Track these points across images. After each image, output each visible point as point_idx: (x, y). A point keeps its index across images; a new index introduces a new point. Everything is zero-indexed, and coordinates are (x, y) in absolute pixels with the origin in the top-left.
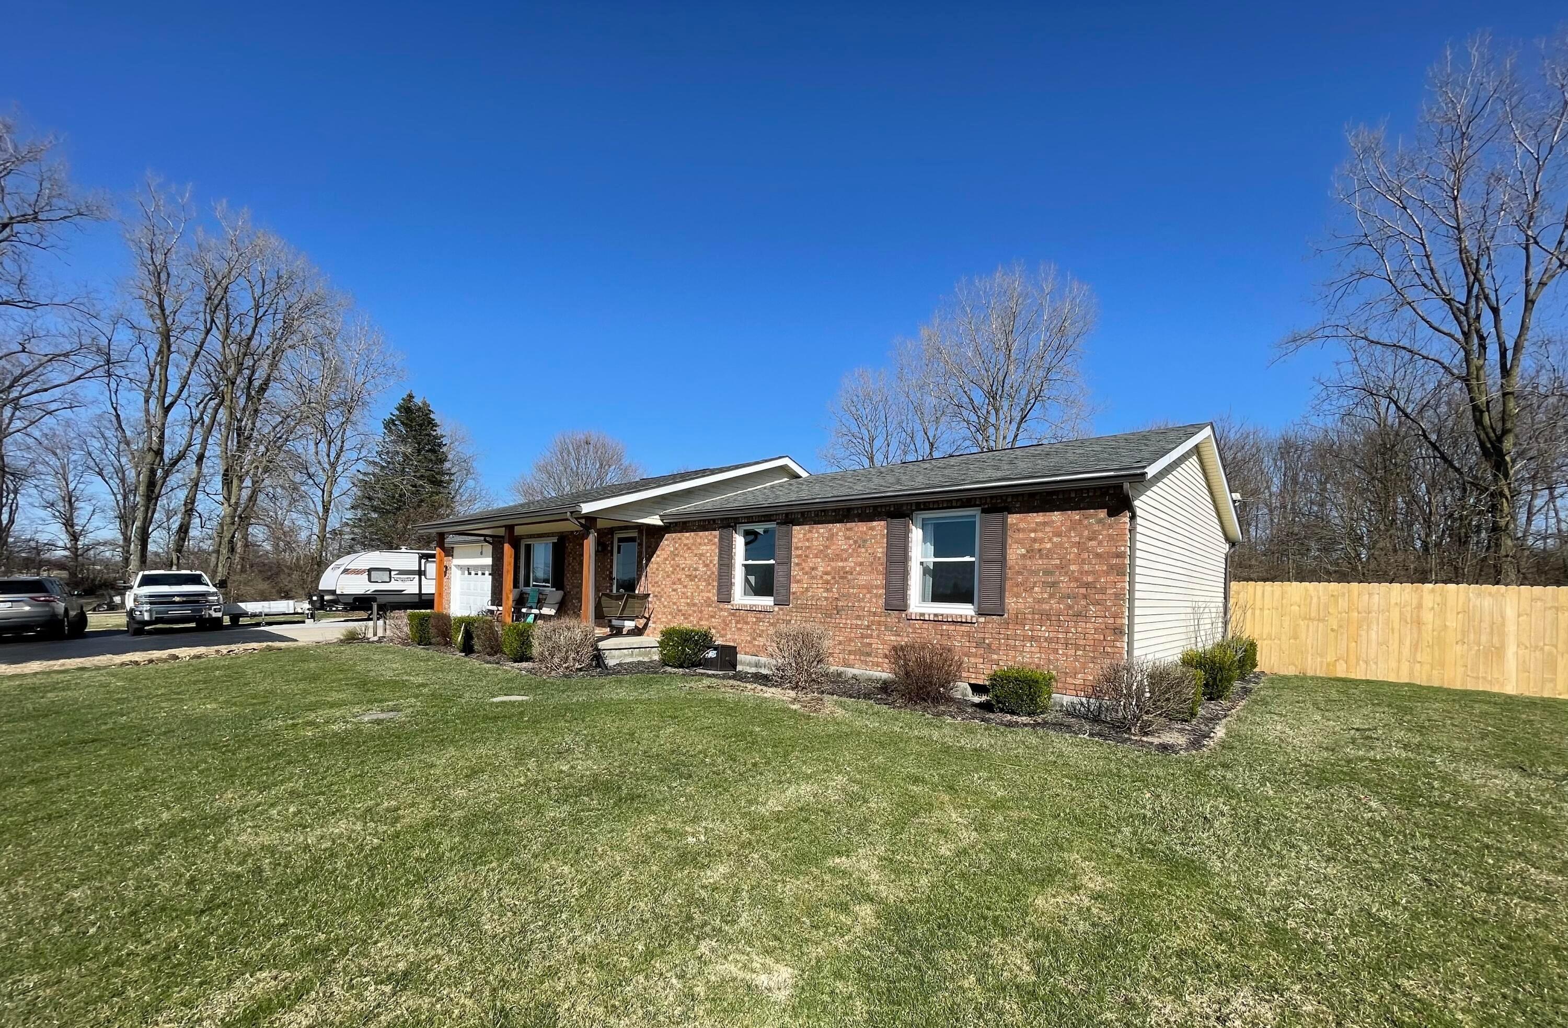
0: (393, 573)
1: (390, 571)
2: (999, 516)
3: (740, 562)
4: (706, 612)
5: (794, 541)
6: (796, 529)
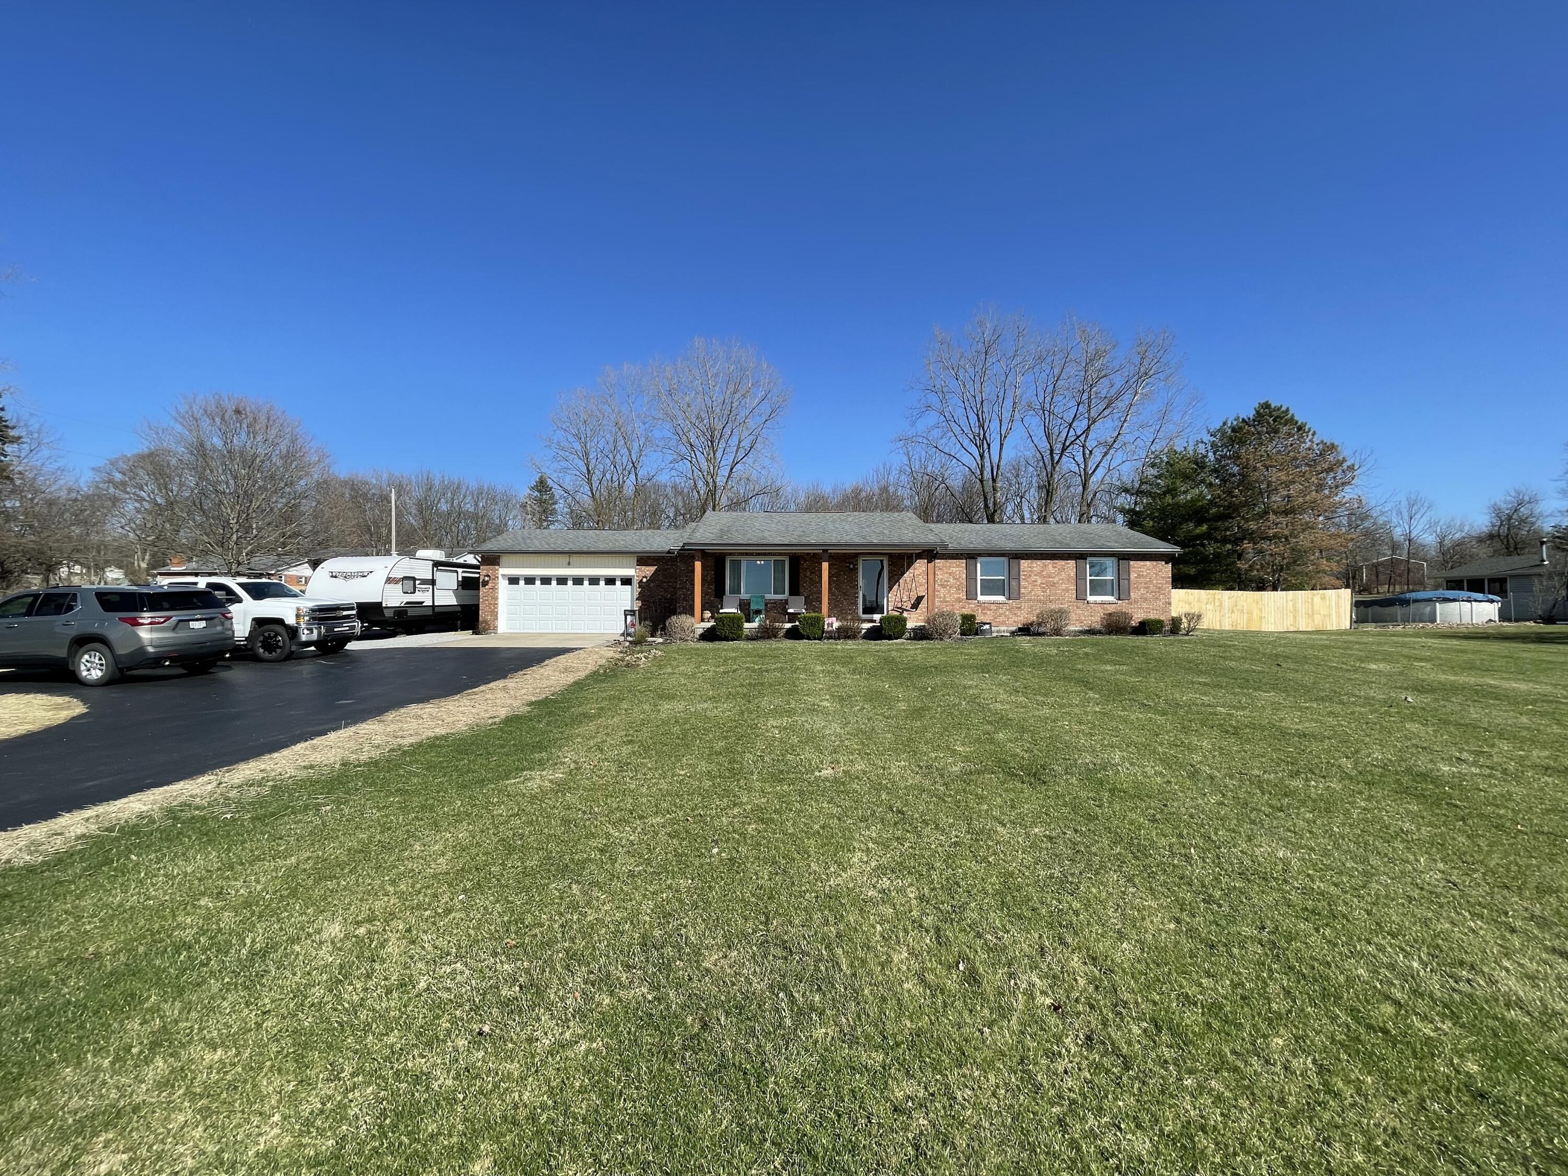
0: (418, 582)
1: (414, 579)
2: (1126, 562)
3: (979, 578)
4: (957, 606)
5: (1022, 568)
6: (1022, 562)
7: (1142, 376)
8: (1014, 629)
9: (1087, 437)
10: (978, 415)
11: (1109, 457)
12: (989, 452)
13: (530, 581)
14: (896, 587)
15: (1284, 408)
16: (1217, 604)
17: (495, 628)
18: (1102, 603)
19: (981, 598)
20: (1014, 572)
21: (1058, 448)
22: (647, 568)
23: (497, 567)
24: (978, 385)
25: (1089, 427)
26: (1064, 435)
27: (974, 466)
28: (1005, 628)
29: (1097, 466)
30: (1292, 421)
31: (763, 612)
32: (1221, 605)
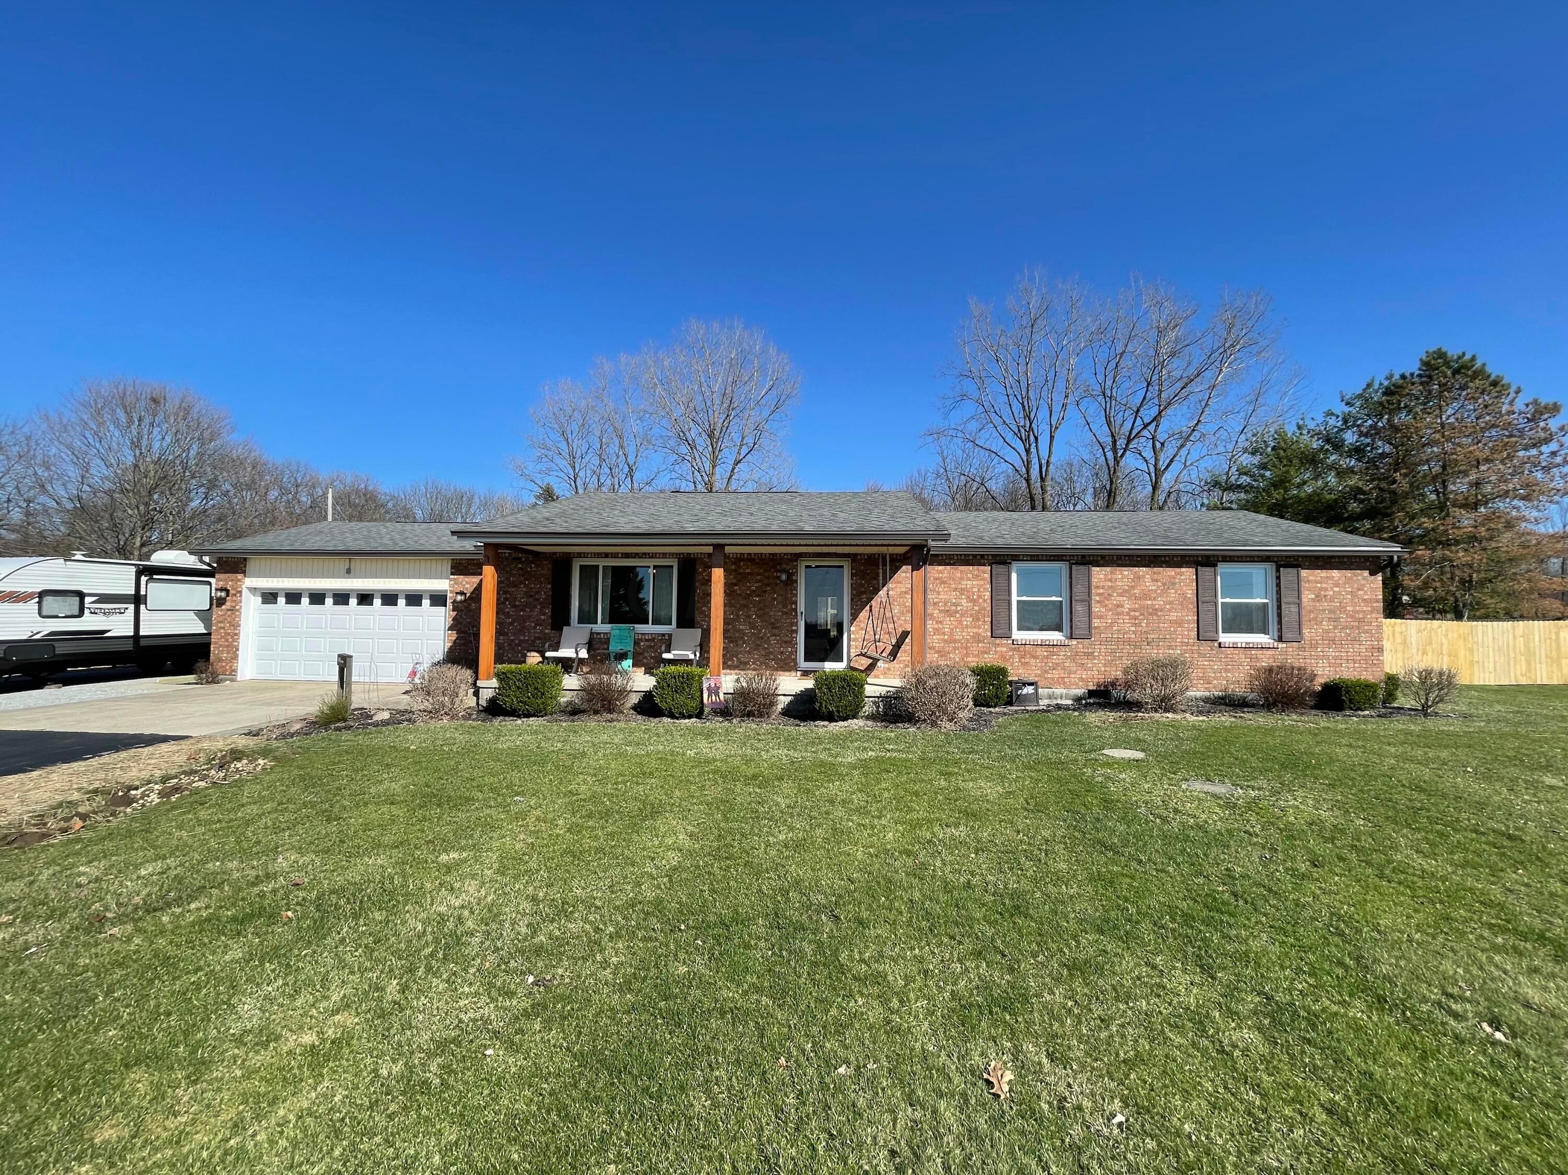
0: (88, 600)
1: (81, 595)
2: (1293, 571)
3: (1015, 598)
4: (975, 648)
5: (1094, 581)
6: (1095, 570)
7: (1225, 351)
8: (1080, 692)
9: (1157, 426)
10: (1023, 404)
11: (1183, 452)
12: (1037, 446)
13: (293, 598)
14: (864, 614)
15: (1468, 357)
16: (1399, 640)
17: (233, 671)
18: (1248, 648)
19: (1017, 635)
20: (1079, 589)
21: (1121, 443)
22: (468, 579)
23: (240, 576)
24: (1022, 368)
25: (1160, 412)
26: (1128, 425)
27: (1018, 464)
28: (1064, 691)
29: (1172, 461)
30: (1480, 374)
31: (630, 655)
32: (1404, 643)
